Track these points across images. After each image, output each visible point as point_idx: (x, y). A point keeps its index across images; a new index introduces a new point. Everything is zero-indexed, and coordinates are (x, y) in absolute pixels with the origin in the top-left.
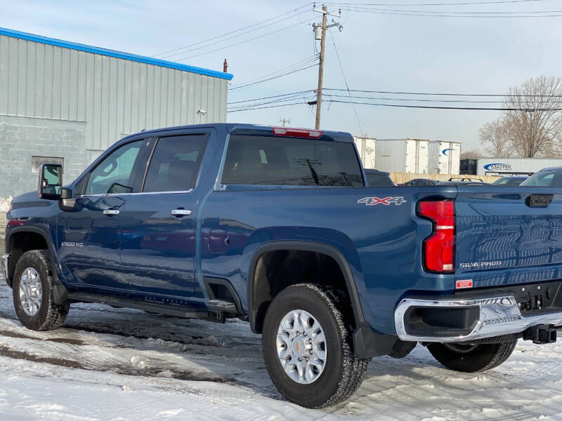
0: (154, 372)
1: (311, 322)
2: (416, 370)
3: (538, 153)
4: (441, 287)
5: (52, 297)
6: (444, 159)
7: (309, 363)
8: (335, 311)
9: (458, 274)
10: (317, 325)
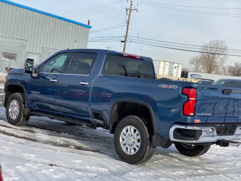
0: (67, 146)
1: (135, 131)
2: (170, 154)
3: (213, 72)
4: (189, 121)
5: (24, 113)
6: (175, 70)
7: (133, 147)
8: (145, 128)
9: (195, 117)
10: (137, 132)
